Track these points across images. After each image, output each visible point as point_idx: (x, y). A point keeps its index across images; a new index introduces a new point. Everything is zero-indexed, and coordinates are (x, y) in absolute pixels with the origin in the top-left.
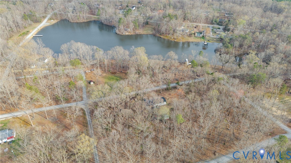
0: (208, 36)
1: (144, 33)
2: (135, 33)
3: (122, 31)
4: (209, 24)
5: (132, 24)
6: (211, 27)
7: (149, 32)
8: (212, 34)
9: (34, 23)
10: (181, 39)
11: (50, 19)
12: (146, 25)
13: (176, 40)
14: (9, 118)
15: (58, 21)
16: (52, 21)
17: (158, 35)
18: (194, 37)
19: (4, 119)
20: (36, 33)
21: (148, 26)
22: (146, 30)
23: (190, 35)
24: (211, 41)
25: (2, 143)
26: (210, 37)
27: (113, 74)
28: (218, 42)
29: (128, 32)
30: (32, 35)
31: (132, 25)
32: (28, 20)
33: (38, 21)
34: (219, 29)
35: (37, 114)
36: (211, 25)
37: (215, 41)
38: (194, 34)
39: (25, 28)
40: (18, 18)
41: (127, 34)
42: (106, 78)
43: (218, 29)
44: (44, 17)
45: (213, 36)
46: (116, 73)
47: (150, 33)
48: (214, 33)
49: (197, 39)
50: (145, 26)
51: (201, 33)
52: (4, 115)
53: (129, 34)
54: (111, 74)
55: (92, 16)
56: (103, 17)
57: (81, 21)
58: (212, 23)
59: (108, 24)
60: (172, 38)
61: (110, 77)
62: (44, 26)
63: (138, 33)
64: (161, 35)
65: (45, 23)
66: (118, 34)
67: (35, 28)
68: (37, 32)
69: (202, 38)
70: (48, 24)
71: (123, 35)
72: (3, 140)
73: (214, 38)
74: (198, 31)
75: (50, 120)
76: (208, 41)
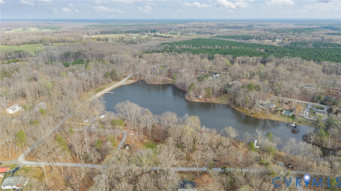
0: (300, 116)
1: (216, 102)
2: (206, 101)
3: (191, 97)
4: (308, 102)
5: (204, 91)
6: (311, 105)
7: (224, 101)
8: (309, 114)
9: (113, 80)
10: (260, 115)
11: (130, 79)
12: (224, 94)
13: (252, 116)
14: (34, 166)
15: (136, 81)
16: (131, 80)
17: (233, 106)
18: (280, 115)
19: (29, 166)
20: (109, 90)
21: (226, 95)
22: (221, 100)
23: (275, 112)
24: (303, 123)
25: (11, 189)
26: (304, 118)
27: (156, 141)
28: (314, 126)
29: (198, 99)
30: (105, 92)
31: (203, 93)
32: (108, 77)
33: (117, 80)
34: (323, 109)
35: (58, 168)
36: (312, 103)
37: (309, 124)
38: (282, 111)
39: (104, 84)
40: (100, 76)
41: (197, 100)
42: (146, 145)
43: (321, 109)
44: (125, 77)
45: (310, 117)
46: (160, 141)
47: (224, 103)
48: (312, 114)
49: (283, 118)
50: (222, 95)
51: (292, 111)
52: (31, 162)
53: (200, 101)
54: (153, 141)
55: (169, 79)
56: (178, 82)
57: (156, 83)
58: (313, 101)
59: (182, 89)
60: (250, 112)
61: (151, 144)
62: (121, 85)
63: (210, 102)
64: (236, 107)
65: (123, 82)
66: (187, 100)
67: (112, 85)
68: (111, 90)
69: (291, 117)
70: (126, 83)
71: (192, 101)
72: (13, 186)
73: (309, 119)
74: (288, 109)
75: (65, 177)
76: (299, 122)
